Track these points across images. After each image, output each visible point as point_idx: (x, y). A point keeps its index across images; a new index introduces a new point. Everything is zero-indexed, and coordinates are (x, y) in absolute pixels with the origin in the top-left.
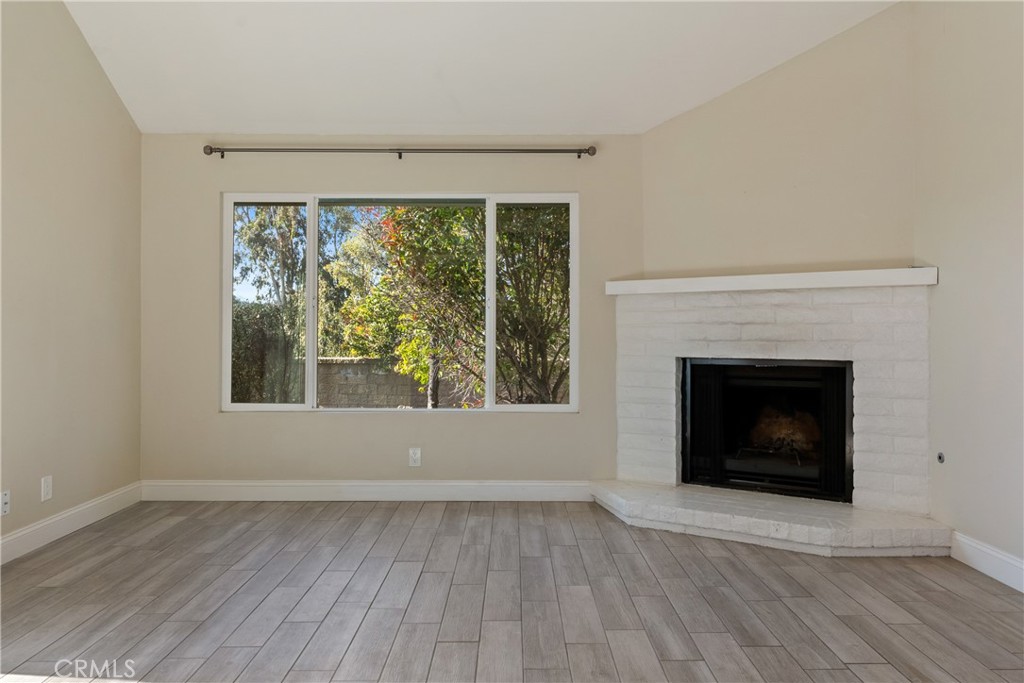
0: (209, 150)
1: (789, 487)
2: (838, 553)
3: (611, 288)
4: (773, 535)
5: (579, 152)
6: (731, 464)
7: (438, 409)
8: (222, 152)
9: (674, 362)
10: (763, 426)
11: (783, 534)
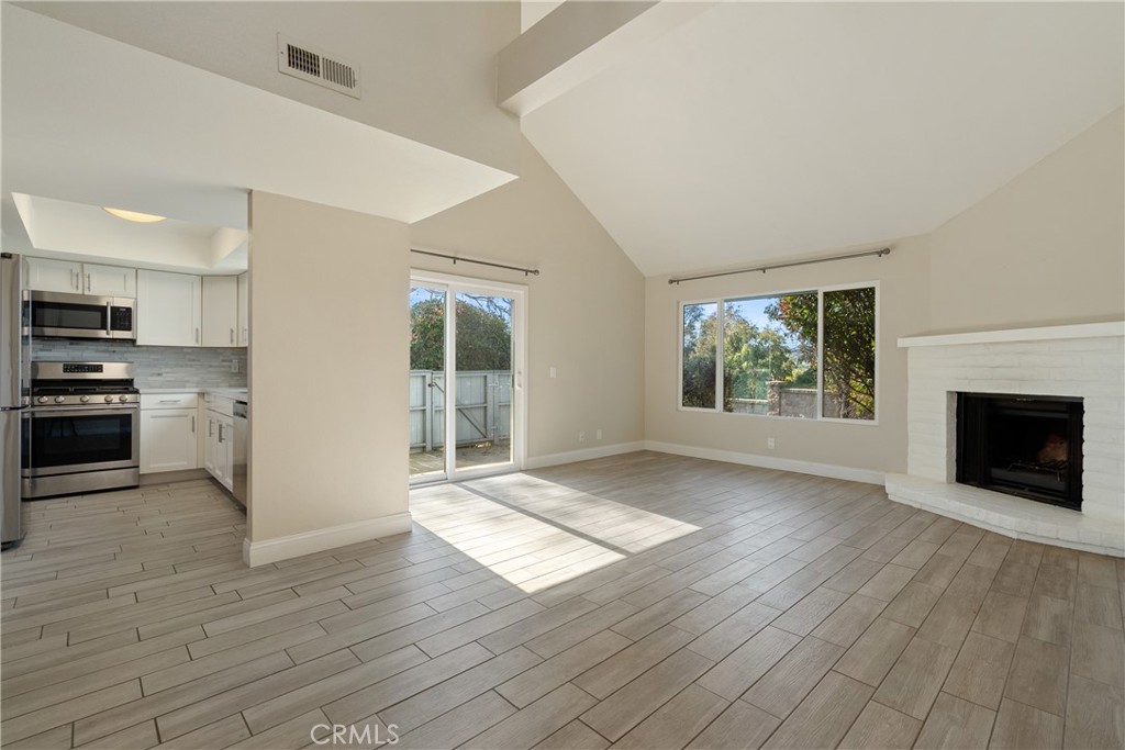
0: (671, 282)
1: (1038, 495)
2: (1023, 538)
3: (902, 343)
4: (975, 517)
5: (880, 253)
6: (997, 473)
7: (783, 417)
8: (678, 281)
9: (945, 394)
10: (1048, 449)
11: (981, 518)
